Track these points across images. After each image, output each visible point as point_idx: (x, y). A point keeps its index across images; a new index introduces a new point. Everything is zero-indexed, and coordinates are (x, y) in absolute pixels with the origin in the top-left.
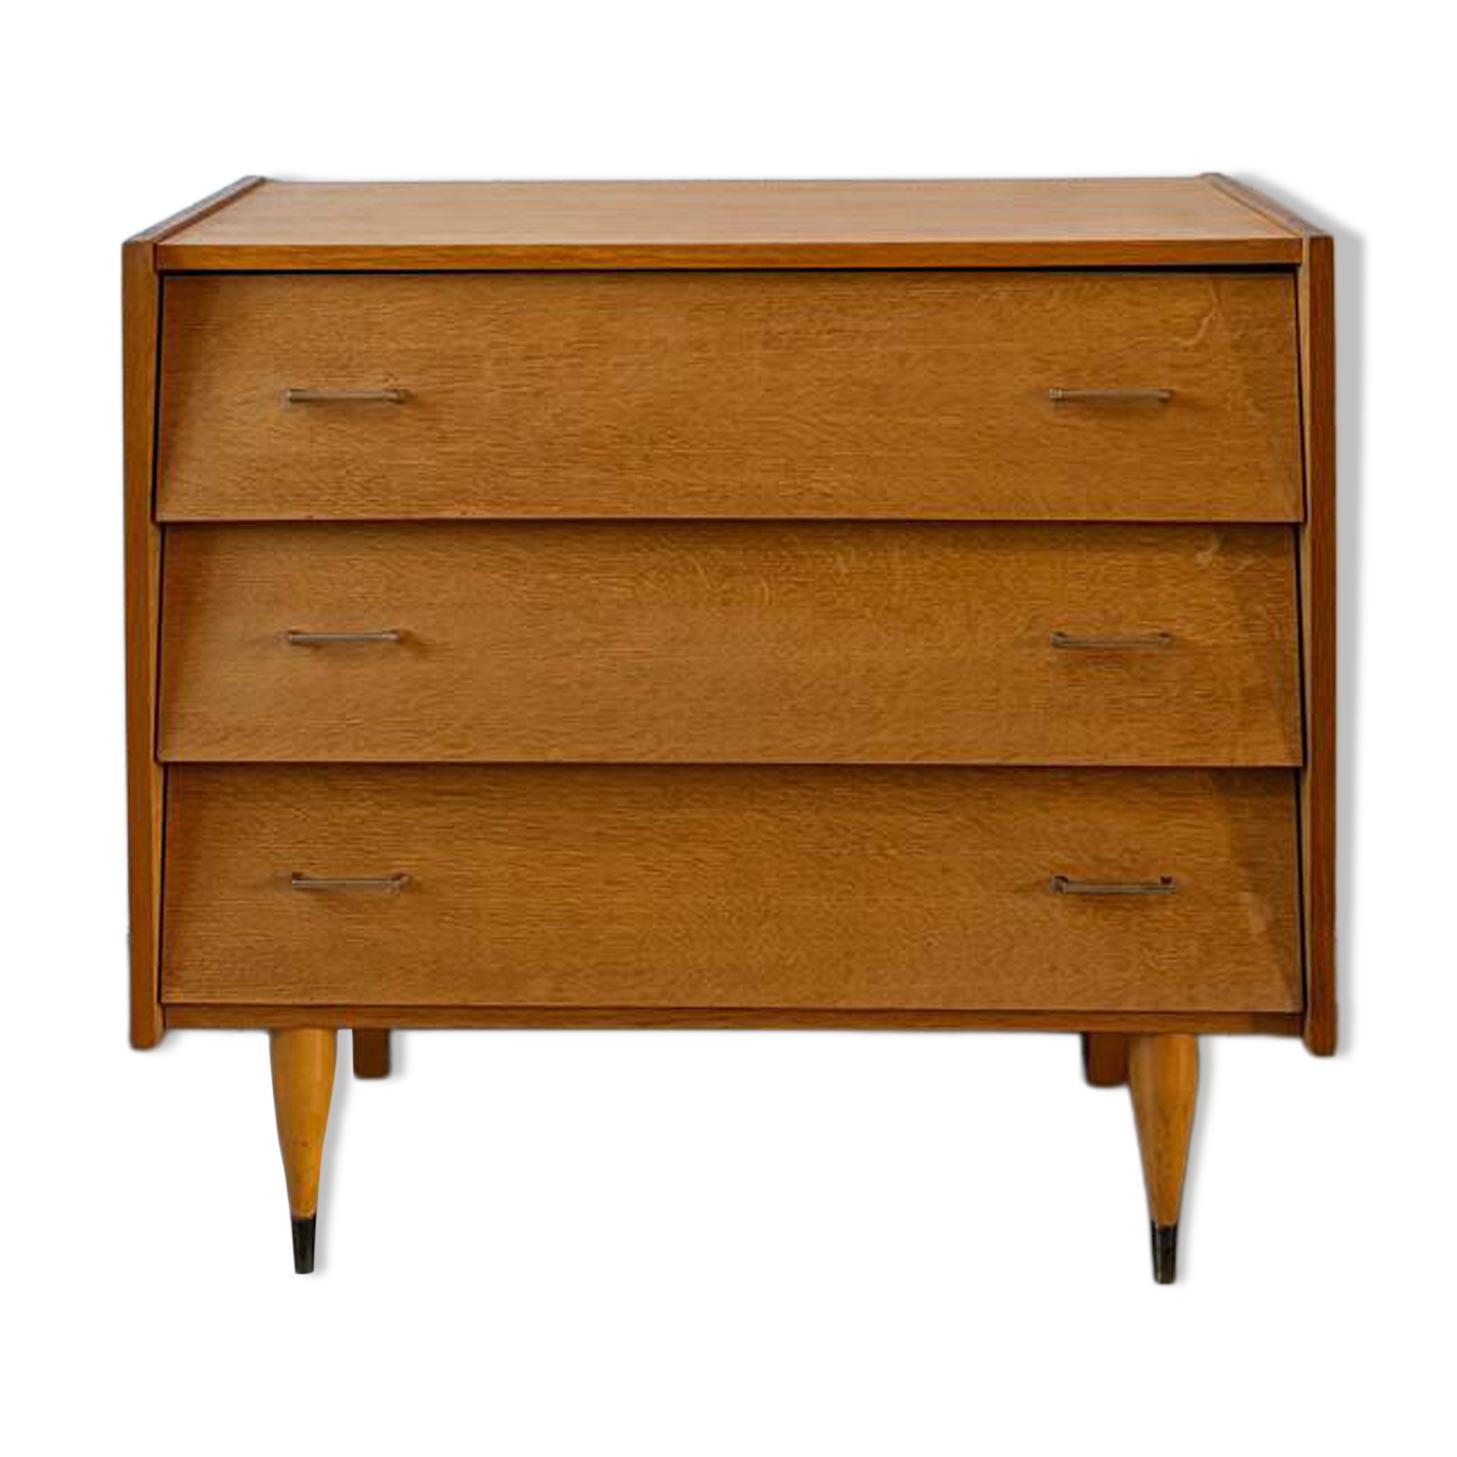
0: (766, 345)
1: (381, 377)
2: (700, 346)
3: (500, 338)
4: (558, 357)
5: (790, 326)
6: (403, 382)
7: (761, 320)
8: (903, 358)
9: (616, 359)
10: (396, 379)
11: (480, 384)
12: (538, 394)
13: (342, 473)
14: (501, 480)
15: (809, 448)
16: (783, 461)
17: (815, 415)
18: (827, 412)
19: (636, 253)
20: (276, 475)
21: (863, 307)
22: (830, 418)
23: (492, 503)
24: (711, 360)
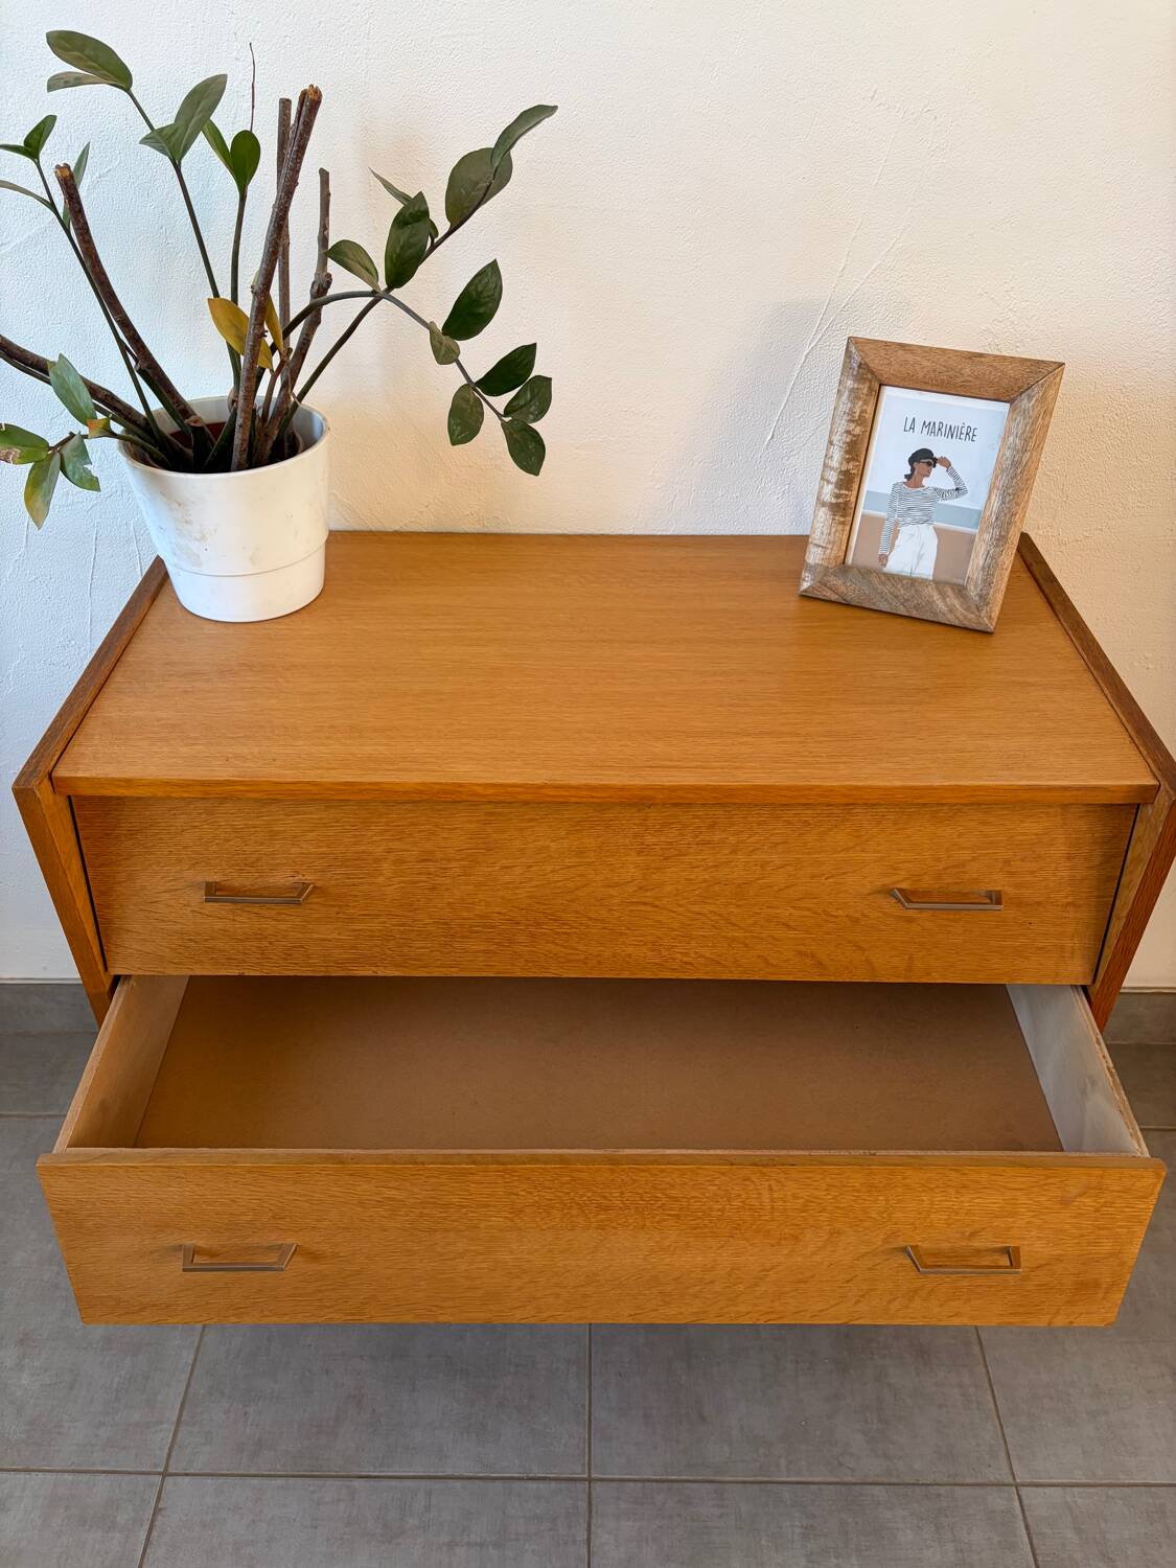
0: (639, 853)
1: (289, 874)
2: (580, 853)
3: (396, 845)
4: (449, 860)
5: (663, 839)
6: (309, 877)
7: (636, 835)
8: (765, 864)
9: (505, 862)
10: (303, 875)
11: (381, 880)
12: (433, 888)
13: (265, 943)
14: (406, 950)
15: (674, 930)
16: (650, 938)
17: (681, 906)
18: (695, 903)
19: (520, 790)
20: (207, 944)
21: (733, 824)
22: (696, 908)
23: (396, 966)
24: (589, 864)
